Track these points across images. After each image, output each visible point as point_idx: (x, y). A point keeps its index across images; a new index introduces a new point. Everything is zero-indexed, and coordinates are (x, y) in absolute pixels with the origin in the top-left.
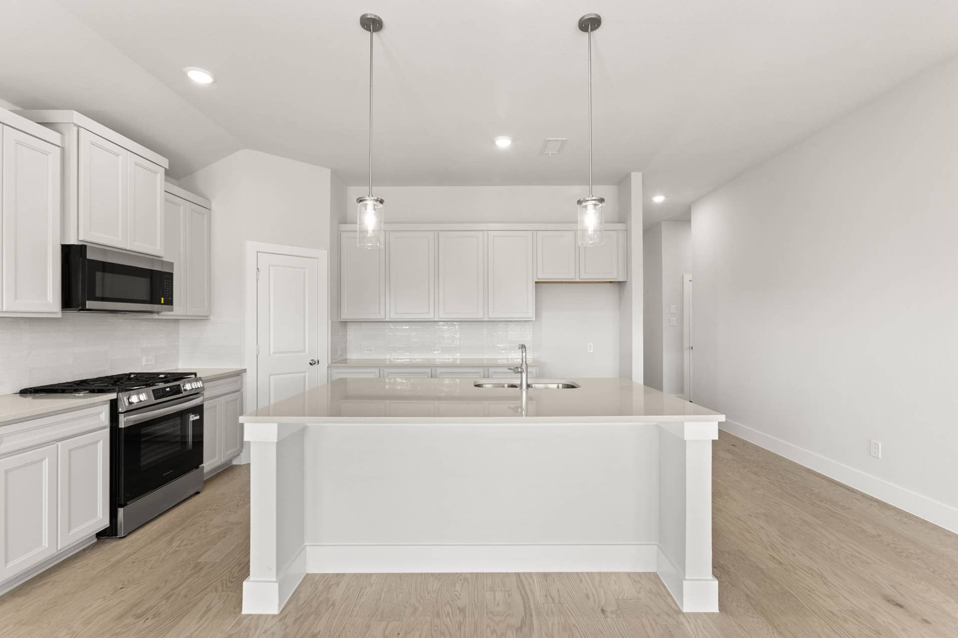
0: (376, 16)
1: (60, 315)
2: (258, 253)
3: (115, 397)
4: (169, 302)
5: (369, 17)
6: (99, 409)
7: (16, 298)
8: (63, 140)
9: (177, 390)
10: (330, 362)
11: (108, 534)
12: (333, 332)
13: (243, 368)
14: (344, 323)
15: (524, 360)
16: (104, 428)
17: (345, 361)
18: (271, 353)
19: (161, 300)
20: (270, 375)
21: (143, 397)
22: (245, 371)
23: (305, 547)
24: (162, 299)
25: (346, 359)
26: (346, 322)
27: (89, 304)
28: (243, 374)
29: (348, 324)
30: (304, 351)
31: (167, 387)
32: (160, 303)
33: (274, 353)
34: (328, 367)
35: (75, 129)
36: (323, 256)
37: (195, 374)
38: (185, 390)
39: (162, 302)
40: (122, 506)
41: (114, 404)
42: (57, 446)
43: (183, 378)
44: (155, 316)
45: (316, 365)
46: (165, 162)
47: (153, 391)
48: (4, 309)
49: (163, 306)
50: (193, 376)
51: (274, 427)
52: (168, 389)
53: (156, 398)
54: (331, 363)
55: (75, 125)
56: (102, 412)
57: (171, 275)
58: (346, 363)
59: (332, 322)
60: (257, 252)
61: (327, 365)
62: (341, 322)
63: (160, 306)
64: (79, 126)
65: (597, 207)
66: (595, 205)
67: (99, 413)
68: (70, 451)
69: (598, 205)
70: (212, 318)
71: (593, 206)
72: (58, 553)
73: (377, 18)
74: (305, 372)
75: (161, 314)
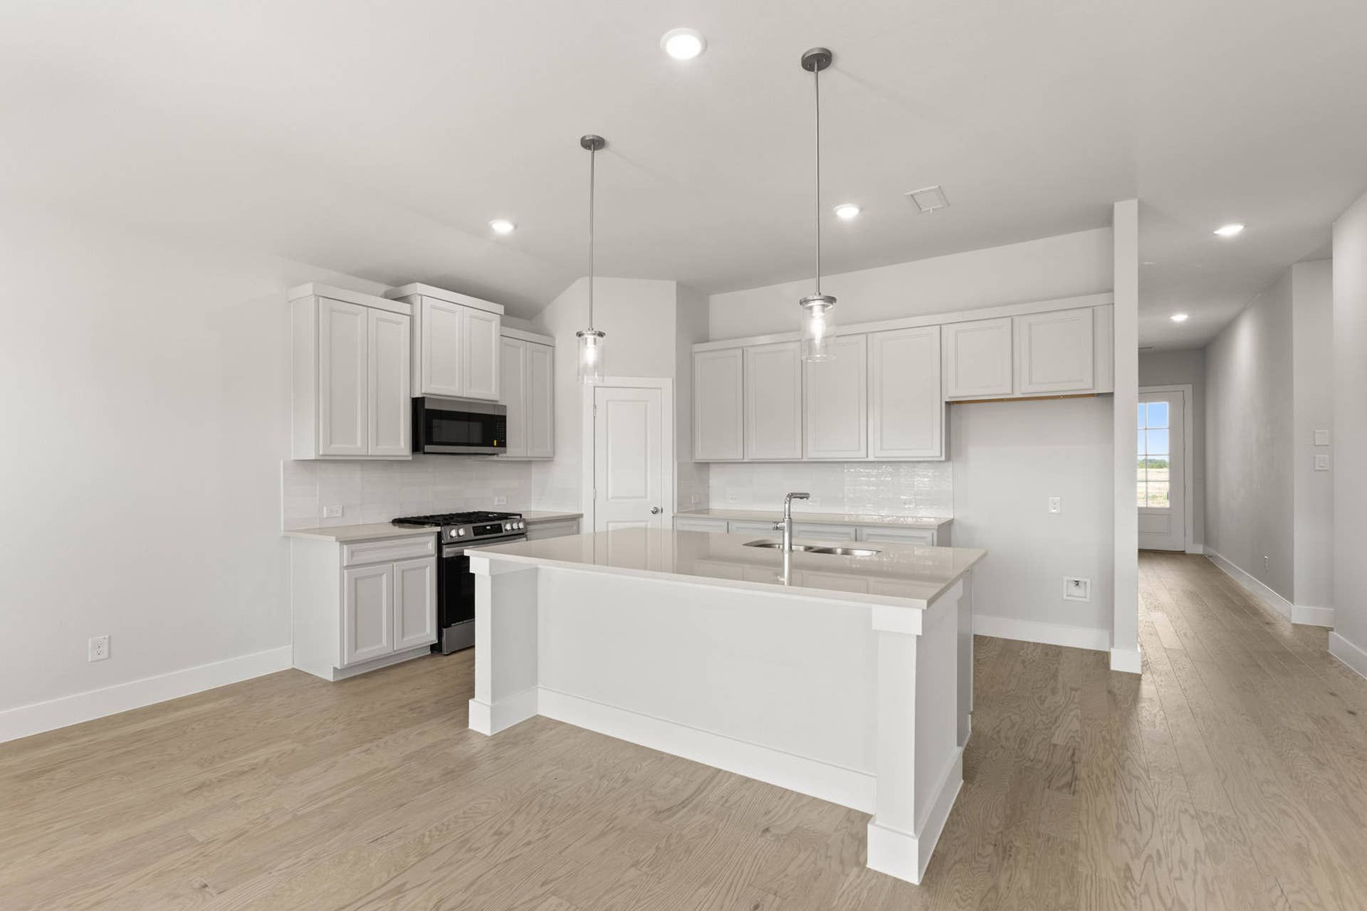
0: (593, 136)
1: (410, 458)
2: (596, 389)
3: (439, 530)
4: (503, 444)
5: (587, 138)
6: (426, 539)
7: (377, 445)
8: (412, 310)
9: (498, 529)
10: (676, 511)
11: (436, 649)
12: (681, 477)
13: (580, 512)
14: (704, 466)
15: (787, 514)
16: (432, 556)
17: (707, 511)
18: (610, 496)
19: (493, 443)
20: (608, 522)
21: (462, 532)
22: (581, 516)
23: (537, 688)
24: (495, 441)
25: (708, 509)
26: (708, 463)
27: (428, 448)
28: (580, 520)
29: (711, 465)
30: (646, 497)
31: (488, 526)
32: (493, 446)
33: (613, 498)
34: (673, 517)
35: (420, 297)
36: (667, 385)
37: (520, 515)
38: (506, 530)
39: (495, 444)
40: (445, 627)
41: (439, 535)
42: (393, 566)
43: (507, 519)
44: (495, 458)
45: (659, 514)
46: (500, 309)
47: (473, 528)
48: (369, 453)
49: (496, 448)
50: (518, 517)
51: (487, 561)
52: (489, 528)
53: (475, 535)
54: (678, 512)
55: (420, 295)
56: (429, 542)
57: (505, 417)
58: (708, 513)
59: (679, 464)
60: (595, 387)
61: (671, 515)
62: (696, 463)
63: (492, 448)
64: (421, 295)
65: (826, 309)
66: (823, 305)
67: (426, 543)
68: (403, 571)
69: (827, 306)
70: (556, 458)
71: (820, 307)
72: (393, 654)
73: (595, 138)
74: (647, 521)
75: (500, 455)
